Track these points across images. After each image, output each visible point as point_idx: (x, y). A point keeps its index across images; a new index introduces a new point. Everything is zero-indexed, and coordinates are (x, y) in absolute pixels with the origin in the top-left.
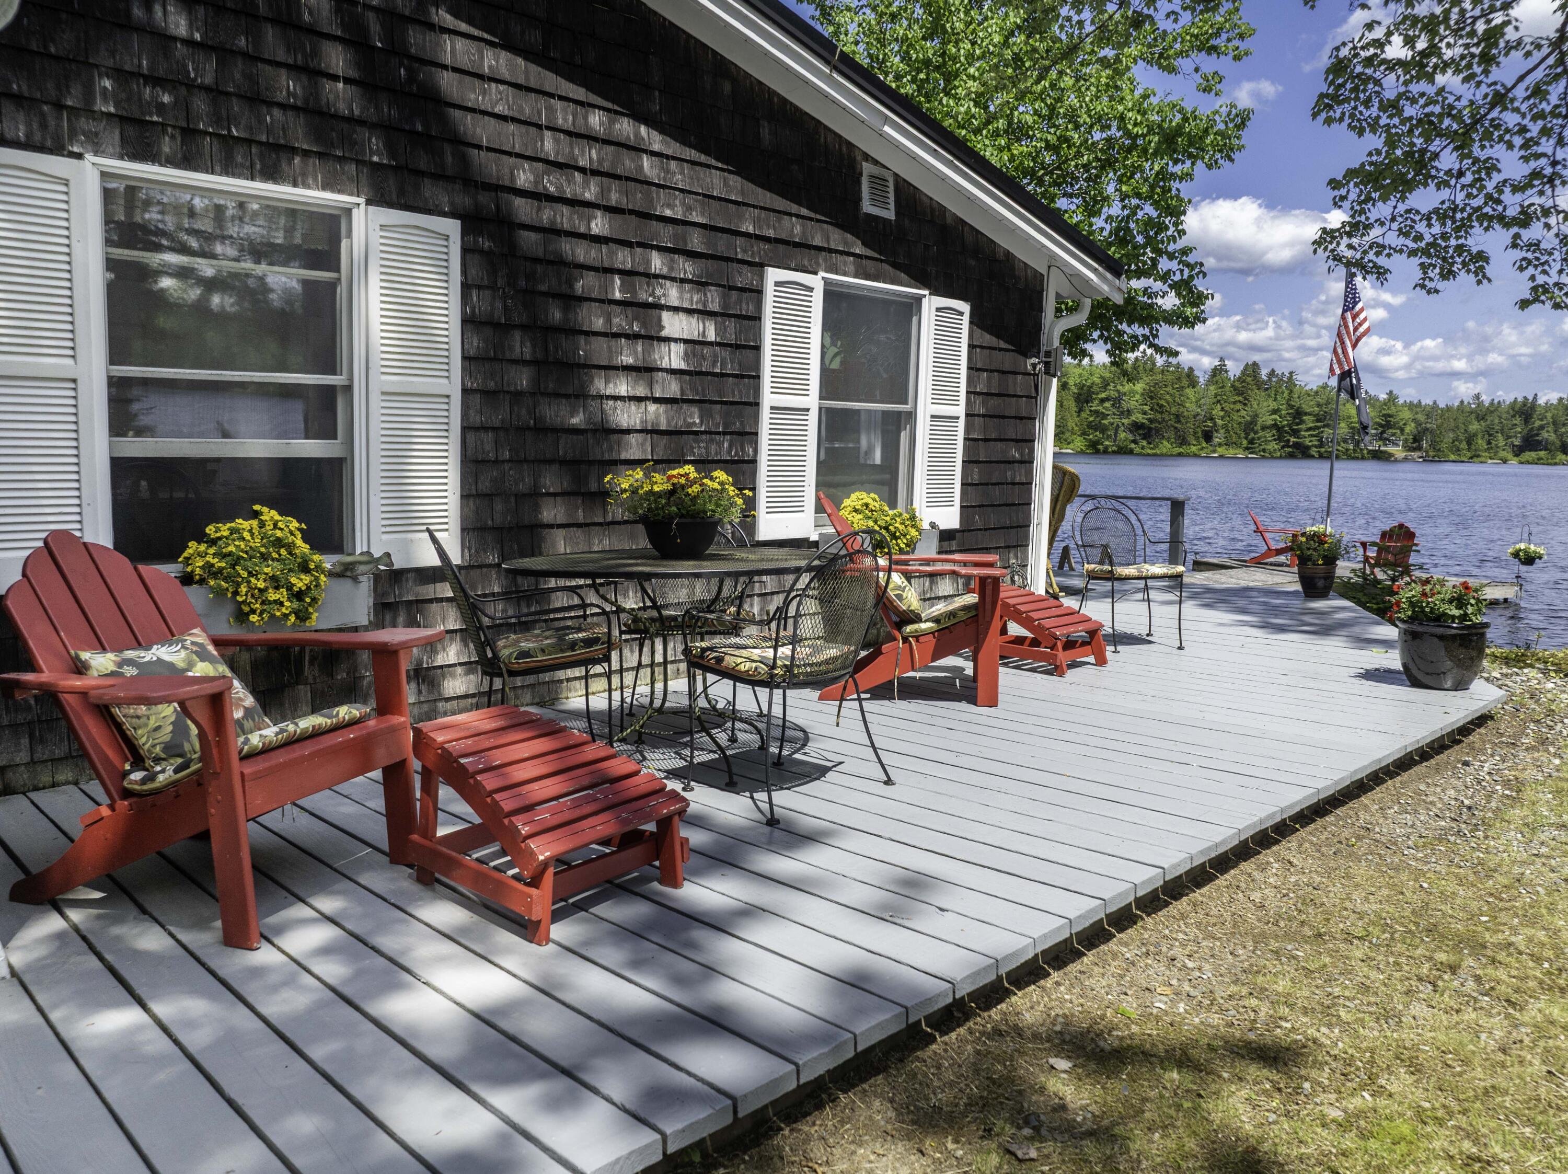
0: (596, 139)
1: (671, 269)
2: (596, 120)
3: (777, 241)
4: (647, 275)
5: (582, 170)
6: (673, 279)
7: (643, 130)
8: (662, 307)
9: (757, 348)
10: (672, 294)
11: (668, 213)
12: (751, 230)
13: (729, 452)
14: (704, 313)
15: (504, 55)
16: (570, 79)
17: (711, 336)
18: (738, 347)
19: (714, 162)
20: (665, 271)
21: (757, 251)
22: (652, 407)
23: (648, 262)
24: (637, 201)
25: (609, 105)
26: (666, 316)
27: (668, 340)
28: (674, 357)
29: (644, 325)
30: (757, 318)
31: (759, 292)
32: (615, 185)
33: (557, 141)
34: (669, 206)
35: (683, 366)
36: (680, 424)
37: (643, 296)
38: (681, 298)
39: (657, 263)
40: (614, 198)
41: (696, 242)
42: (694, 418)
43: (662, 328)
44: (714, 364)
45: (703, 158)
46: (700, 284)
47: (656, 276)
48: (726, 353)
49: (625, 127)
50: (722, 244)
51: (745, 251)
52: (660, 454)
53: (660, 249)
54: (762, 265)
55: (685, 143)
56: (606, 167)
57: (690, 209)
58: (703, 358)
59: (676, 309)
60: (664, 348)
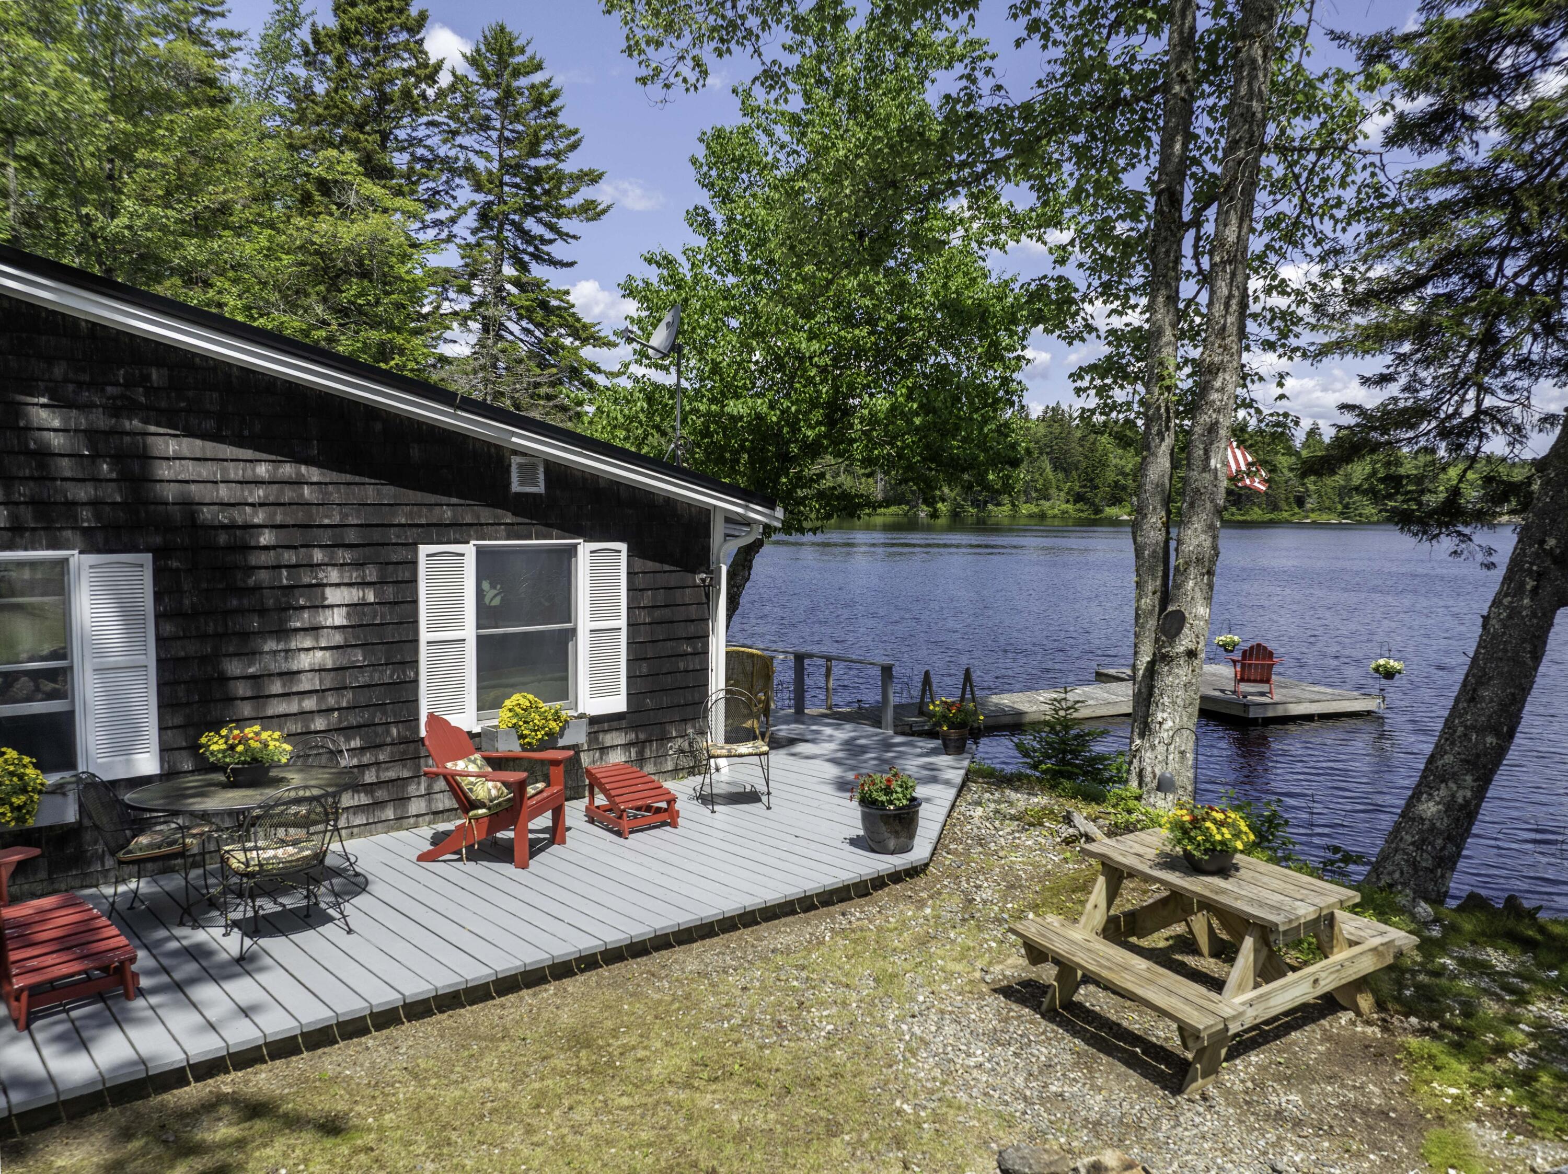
0: (263, 483)
1: (332, 558)
2: (262, 470)
3: (428, 525)
4: (312, 566)
5: (252, 505)
6: (334, 565)
7: (303, 469)
8: (325, 585)
9: (415, 602)
10: (334, 575)
11: (326, 521)
12: (403, 521)
13: (391, 676)
14: (363, 584)
15: (186, 441)
16: (241, 445)
17: (371, 598)
18: (396, 603)
19: (367, 480)
20: (326, 560)
21: (411, 535)
22: (319, 654)
23: (311, 557)
24: (300, 516)
25: (274, 457)
26: (328, 591)
27: (331, 606)
28: (338, 618)
29: (309, 599)
30: (414, 581)
31: (414, 563)
32: (279, 510)
33: (230, 489)
34: (327, 517)
35: (345, 623)
36: (345, 663)
37: (306, 580)
38: (342, 577)
39: (318, 556)
40: (279, 519)
41: (352, 536)
42: (358, 657)
43: (325, 599)
44: (375, 617)
45: (357, 479)
46: (358, 565)
47: (319, 565)
48: (386, 609)
49: (288, 470)
50: (376, 536)
51: (398, 537)
52: (328, 684)
53: (320, 546)
54: (415, 544)
55: (340, 470)
56: (272, 499)
57: (347, 515)
58: (364, 614)
59: (338, 585)
60: (328, 612)
